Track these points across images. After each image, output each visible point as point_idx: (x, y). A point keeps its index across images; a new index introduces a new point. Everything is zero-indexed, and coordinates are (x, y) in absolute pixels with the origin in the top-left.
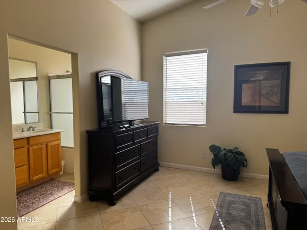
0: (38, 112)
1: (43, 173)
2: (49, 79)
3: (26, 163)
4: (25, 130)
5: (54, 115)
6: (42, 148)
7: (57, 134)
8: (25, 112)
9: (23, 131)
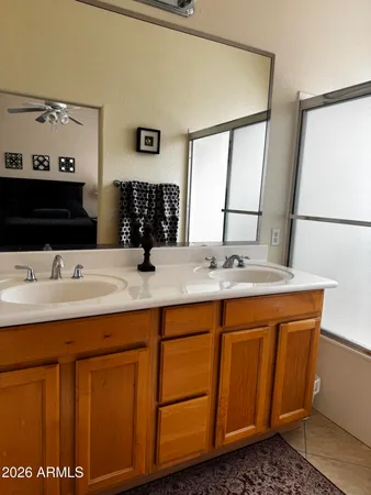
0: (259, 214)
1: (254, 424)
2: (302, 109)
3: (209, 388)
4: (220, 263)
5: (300, 225)
6: (261, 340)
7: (314, 296)
8: (226, 211)
9: (213, 267)
